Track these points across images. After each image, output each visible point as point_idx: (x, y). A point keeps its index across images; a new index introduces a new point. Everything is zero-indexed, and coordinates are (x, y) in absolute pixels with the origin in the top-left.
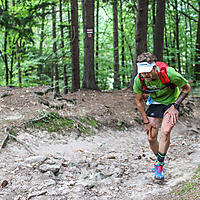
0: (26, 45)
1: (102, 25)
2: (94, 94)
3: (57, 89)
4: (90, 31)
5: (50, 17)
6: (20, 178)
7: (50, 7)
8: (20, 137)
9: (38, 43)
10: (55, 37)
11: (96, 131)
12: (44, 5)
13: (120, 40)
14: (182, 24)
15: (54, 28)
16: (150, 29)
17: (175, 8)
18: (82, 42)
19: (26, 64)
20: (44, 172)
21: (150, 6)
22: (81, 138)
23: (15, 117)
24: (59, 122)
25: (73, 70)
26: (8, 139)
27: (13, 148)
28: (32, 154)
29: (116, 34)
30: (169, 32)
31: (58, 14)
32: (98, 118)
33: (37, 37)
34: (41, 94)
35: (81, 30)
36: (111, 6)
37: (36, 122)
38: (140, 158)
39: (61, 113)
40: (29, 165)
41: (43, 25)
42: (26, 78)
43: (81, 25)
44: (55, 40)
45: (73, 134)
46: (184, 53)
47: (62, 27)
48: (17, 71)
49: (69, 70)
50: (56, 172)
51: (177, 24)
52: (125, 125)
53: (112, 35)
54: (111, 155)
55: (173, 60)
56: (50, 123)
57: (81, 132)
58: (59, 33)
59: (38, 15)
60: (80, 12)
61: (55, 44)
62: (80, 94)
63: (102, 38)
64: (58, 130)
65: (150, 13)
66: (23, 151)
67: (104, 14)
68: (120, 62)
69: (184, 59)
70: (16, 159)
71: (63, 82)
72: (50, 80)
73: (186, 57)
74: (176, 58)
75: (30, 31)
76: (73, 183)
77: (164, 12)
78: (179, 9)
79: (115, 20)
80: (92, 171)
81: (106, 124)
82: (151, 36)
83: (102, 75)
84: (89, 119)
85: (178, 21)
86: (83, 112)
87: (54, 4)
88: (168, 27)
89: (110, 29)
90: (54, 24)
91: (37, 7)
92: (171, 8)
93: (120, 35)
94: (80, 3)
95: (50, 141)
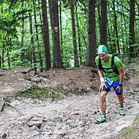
0: (12, 40)
1: (64, 23)
2: (61, 71)
3: (35, 69)
4: (56, 28)
5: (28, 19)
6: (15, 132)
7: (28, 13)
8: (13, 104)
10: (32, 33)
11: (65, 96)
12: (23, 12)
13: (77, 33)
14: (119, 19)
15: (31, 27)
16: (97, 24)
17: (114, 9)
18: (51, 36)
19: (13, 53)
20: (31, 126)
21: (96, 9)
22: (54, 102)
23: (9, 90)
24: (38, 92)
25: (46, 55)
26: (4, 105)
27: (8, 111)
28: (21, 115)
29: (74, 29)
30: (110, 25)
31: (33, 17)
32: (65, 87)
33: (19, 34)
34: (25, 73)
35: (50, 28)
36: (70, 10)
37: (23, 92)
38: (96, 113)
39: (40, 85)
40: (20, 122)
41: (23, 25)
42: (14, 62)
43: (49, 24)
44: (32, 35)
45: (49, 100)
46: (121, 40)
47: (37, 26)
48: (7, 58)
49: (43, 55)
50: (39, 126)
51: (115, 20)
52: (84, 91)
53: (71, 30)
54: (76, 112)
55: (114, 45)
56: (33, 93)
57: (54, 98)
58: (34, 31)
59: (19, 19)
60: (48, 15)
61: (32, 38)
62: (52, 72)
63: (64, 32)
64: (38, 97)
65: (97, 13)
66: (15, 113)
67: (65, 16)
68: (78, 48)
69: (122, 44)
70: (11, 119)
71: (39, 64)
72: (30, 63)
73: (123, 42)
74: (116, 43)
75: (14, 30)
76: (51, 132)
77: (106, 12)
78: (116, 9)
79: (73, 20)
80: (64, 124)
81: (71, 92)
82: (98, 29)
83: (66, 58)
84: (59, 88)
85: (116, 18)
86: (55, 84)
87: (30, 10)
88: (109, 22)
89: (70, 26)
90: (31, 25)
91: (18, 13)
92: (111, 9)
93: (77, 30)
94: (48, 9)
95: (34, 105)
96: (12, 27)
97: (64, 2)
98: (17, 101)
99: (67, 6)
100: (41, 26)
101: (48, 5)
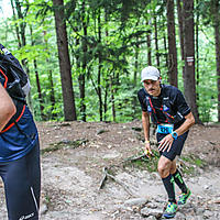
0: (120, 77)
2: (197, 128)
4: (190, 59)
5: (146, 45)
7: (145, 35)
8: (119, 177)
9: (132, 73)
11: (201, 171)
18: (180, 71)
19: (122, 96)
20: (145, 216)
22: (184, 179)
23: (113, 155)
26: (106, 179)
27: (112, 189)
28: (131, 196)
31: (153, 41)
32: (202, 156)
33: (131, 67)
34: (139, 130)
35: (180, 58)
37: (135, 161)
40: (129, 208)
41: (137, 54)
43: (179, 52)
47: (158, 55)
48: (111, 104)
50: (159, 218)
56: (150, 163)
57: (184, 173)
58: (155, 63)
59: (132, 44)
60: (177, 37)
63: (202, 65)
66: (122, 193)
70: (116, 201)
81: (212, 164)
84: (193, 157)
87: (149, 31)
90: (149, 53)
94: (177, 29)
95: (151, 182)
96: (121, 58)
97: (204, 17)
98: (125, 173)
99: (208, 22)
100: (166, 55)
101: (177, 21)
